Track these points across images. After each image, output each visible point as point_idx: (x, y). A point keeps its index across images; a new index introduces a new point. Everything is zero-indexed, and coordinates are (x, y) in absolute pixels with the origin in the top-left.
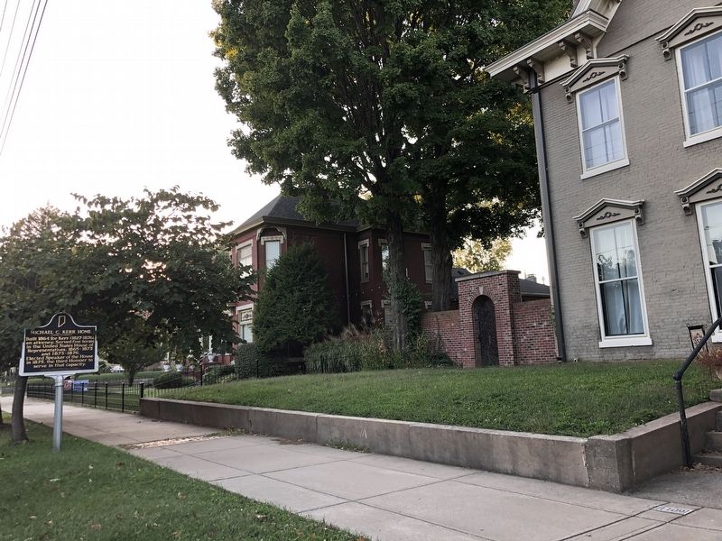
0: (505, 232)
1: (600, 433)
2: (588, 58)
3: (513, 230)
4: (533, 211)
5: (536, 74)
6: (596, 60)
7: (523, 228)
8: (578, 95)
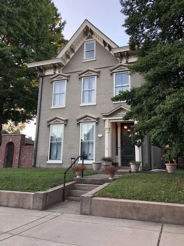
0: (24, 121)
1: (39, 191)
2: (59, 72)
3: (27, 121)
4: (35, 115)
5: (42, 71)
6: (61, 73)
7: (30, 120)
8: (54, 82)
